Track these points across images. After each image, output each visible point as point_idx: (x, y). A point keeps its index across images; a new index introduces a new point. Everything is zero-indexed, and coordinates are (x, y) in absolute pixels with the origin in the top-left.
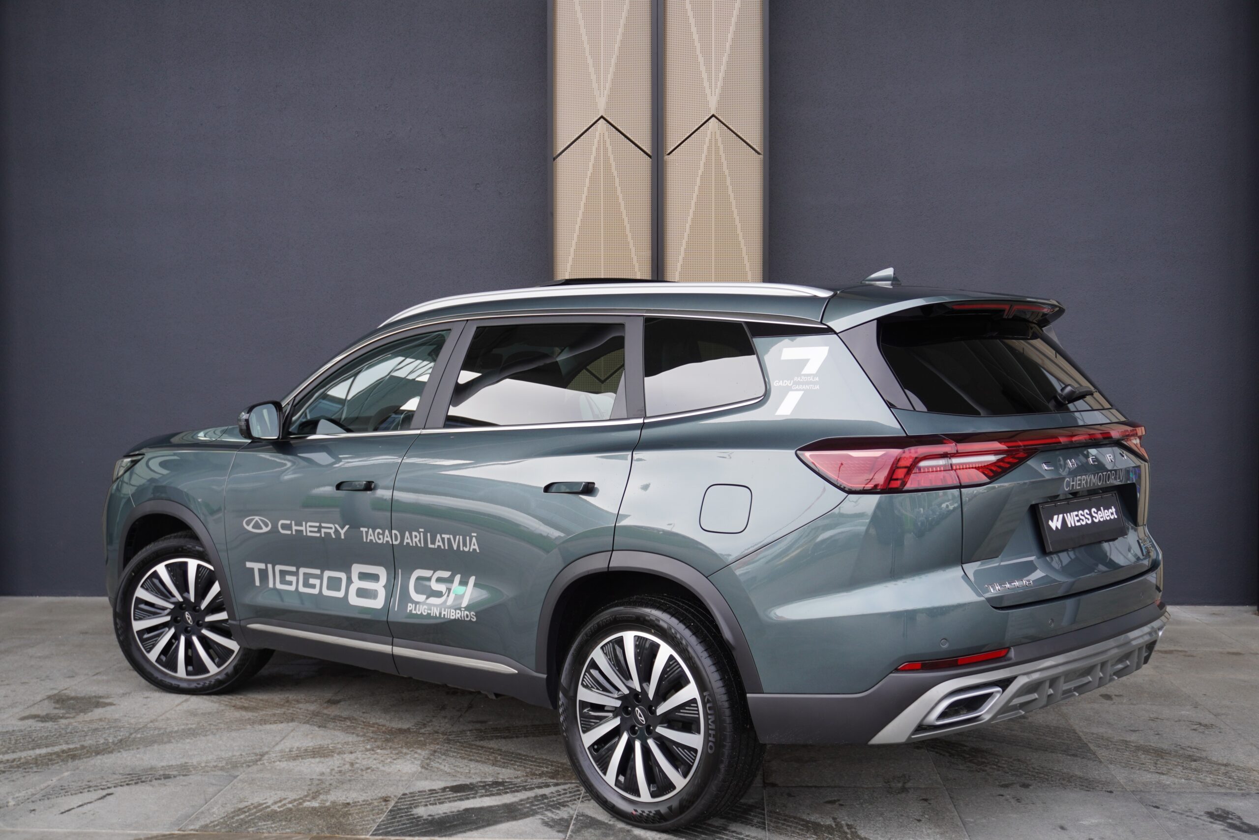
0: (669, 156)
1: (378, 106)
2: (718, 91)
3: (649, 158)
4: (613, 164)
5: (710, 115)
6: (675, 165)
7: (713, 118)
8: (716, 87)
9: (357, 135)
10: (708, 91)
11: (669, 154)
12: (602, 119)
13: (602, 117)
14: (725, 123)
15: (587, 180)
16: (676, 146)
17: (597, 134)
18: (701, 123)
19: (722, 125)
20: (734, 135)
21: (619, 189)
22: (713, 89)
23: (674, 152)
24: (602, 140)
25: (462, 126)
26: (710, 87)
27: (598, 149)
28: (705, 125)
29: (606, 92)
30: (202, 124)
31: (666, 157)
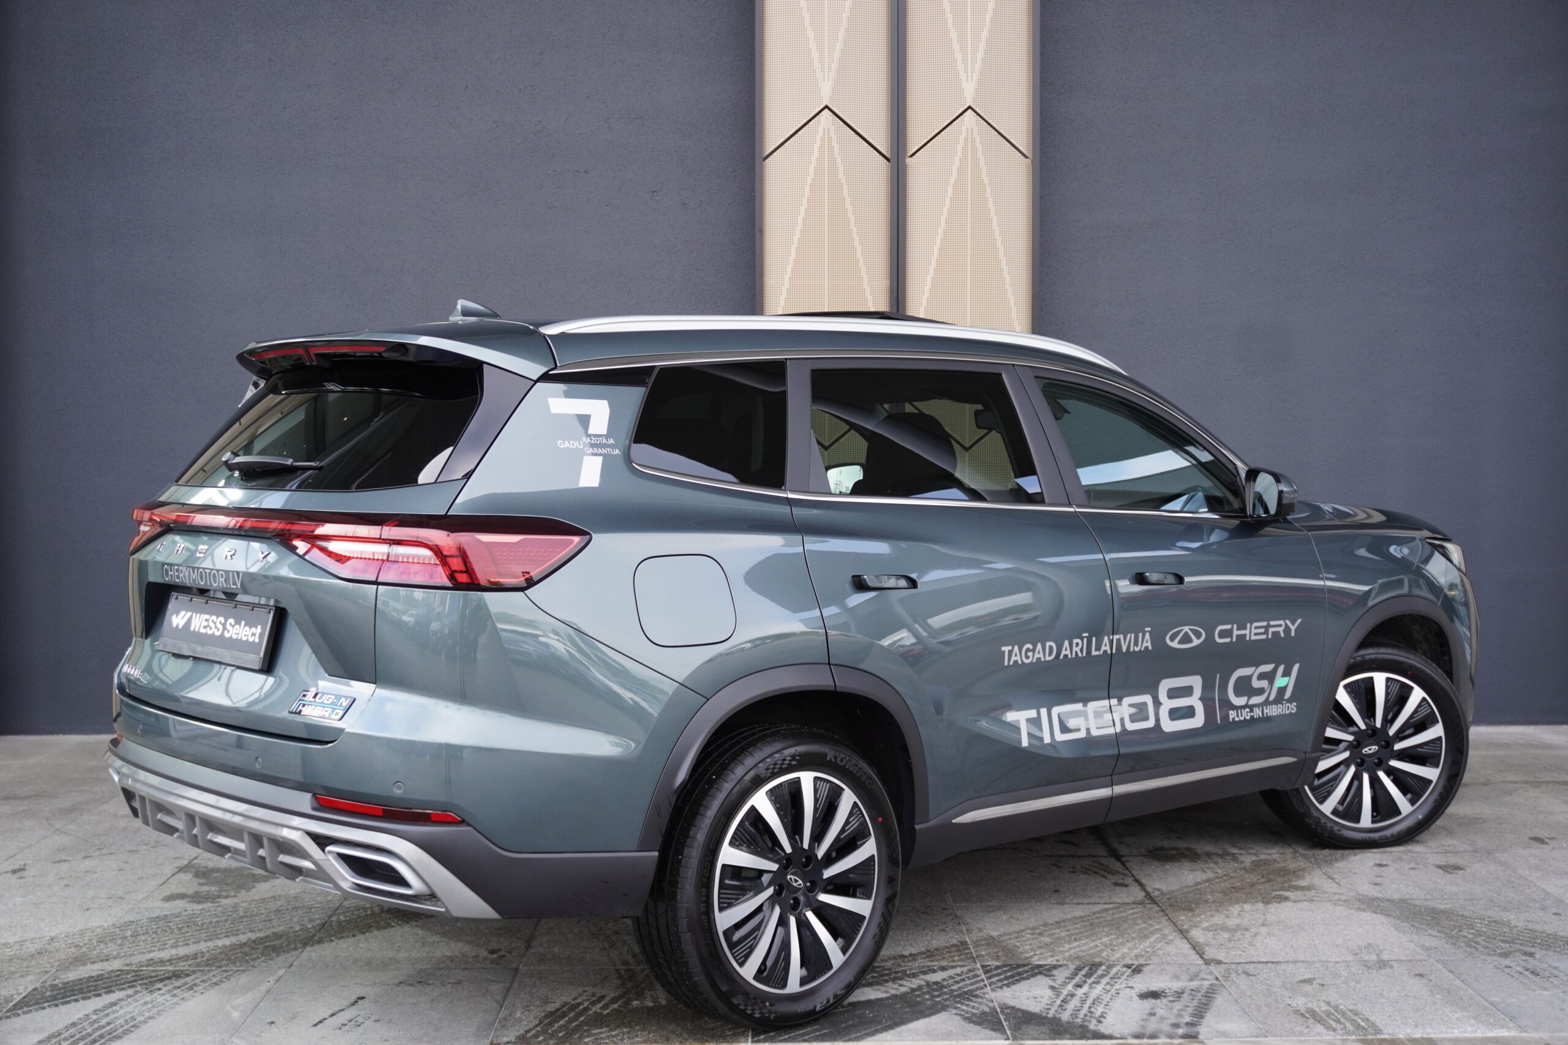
0: (911, 159)
1: (522, 88)
2: (976, 76)
3: (885, 161)
4: (841, 168)
5: (966, 107)
6: (917, 168)
7: (970, 111)
8: (973, 71)
9: (494, 126)
10: (962, 75)
11: (911, 156)
12: (826, 110)
13: (826, 107)
14: (984, 117)
15: (807, 188)
16: (920, 145)
17: (821, 128)
18: (954, 117)
19: (980, 119)
20: (996, 133)
21: (848, 200)
22: (969, 73)
23: (918, 154)
24: (826, 137)
25: (634, 116)
26: (966, 71)
27: (821, 149)
28: (959, 119)
29: (832, 75)
30: (285, 109)
31: (908, 160)
